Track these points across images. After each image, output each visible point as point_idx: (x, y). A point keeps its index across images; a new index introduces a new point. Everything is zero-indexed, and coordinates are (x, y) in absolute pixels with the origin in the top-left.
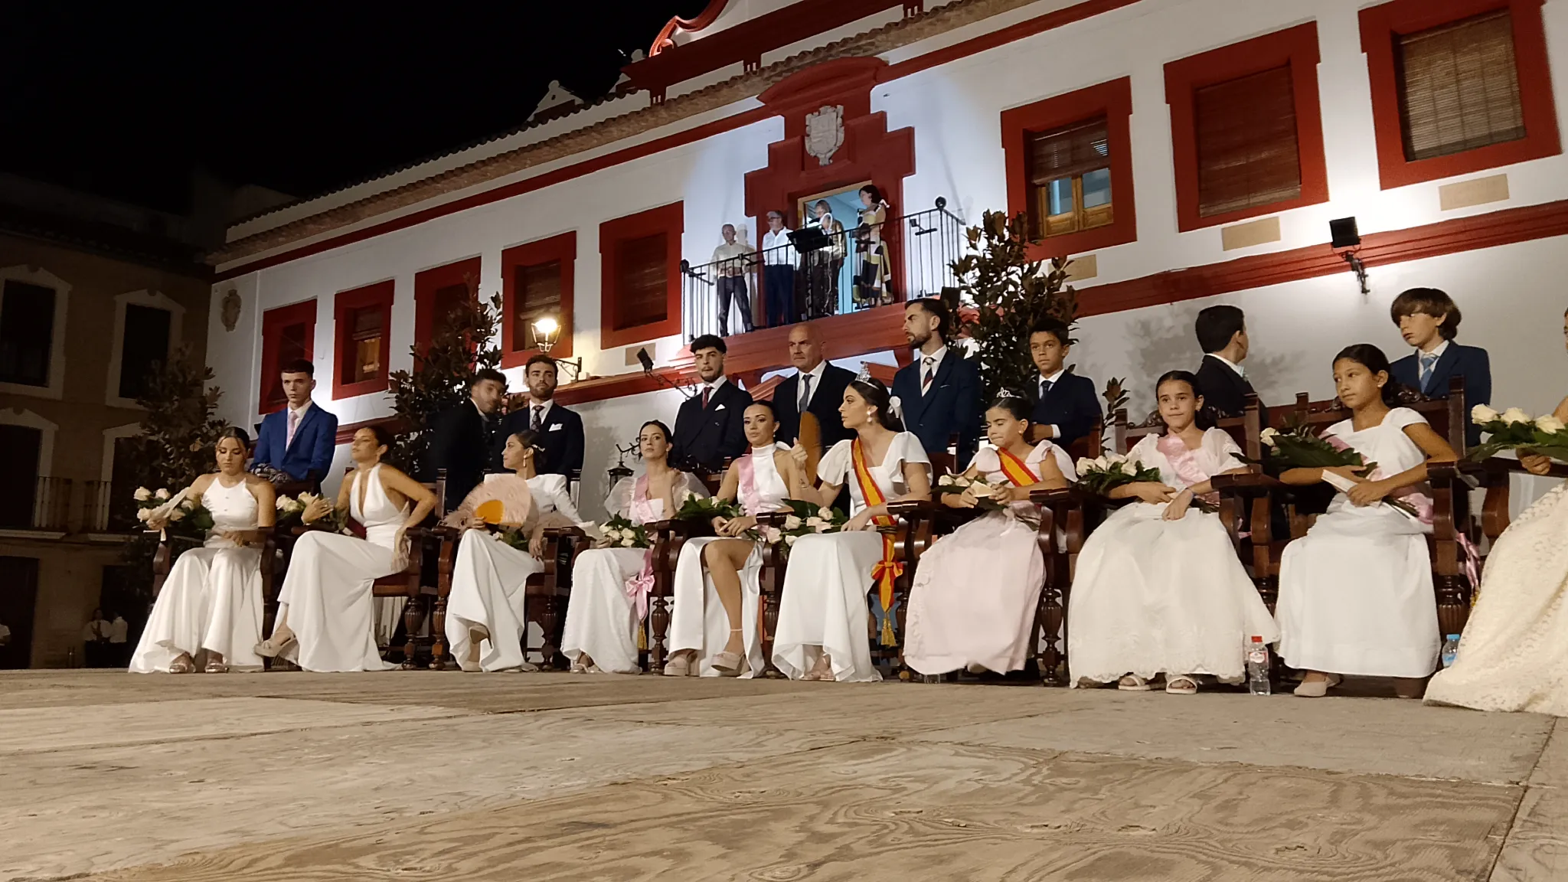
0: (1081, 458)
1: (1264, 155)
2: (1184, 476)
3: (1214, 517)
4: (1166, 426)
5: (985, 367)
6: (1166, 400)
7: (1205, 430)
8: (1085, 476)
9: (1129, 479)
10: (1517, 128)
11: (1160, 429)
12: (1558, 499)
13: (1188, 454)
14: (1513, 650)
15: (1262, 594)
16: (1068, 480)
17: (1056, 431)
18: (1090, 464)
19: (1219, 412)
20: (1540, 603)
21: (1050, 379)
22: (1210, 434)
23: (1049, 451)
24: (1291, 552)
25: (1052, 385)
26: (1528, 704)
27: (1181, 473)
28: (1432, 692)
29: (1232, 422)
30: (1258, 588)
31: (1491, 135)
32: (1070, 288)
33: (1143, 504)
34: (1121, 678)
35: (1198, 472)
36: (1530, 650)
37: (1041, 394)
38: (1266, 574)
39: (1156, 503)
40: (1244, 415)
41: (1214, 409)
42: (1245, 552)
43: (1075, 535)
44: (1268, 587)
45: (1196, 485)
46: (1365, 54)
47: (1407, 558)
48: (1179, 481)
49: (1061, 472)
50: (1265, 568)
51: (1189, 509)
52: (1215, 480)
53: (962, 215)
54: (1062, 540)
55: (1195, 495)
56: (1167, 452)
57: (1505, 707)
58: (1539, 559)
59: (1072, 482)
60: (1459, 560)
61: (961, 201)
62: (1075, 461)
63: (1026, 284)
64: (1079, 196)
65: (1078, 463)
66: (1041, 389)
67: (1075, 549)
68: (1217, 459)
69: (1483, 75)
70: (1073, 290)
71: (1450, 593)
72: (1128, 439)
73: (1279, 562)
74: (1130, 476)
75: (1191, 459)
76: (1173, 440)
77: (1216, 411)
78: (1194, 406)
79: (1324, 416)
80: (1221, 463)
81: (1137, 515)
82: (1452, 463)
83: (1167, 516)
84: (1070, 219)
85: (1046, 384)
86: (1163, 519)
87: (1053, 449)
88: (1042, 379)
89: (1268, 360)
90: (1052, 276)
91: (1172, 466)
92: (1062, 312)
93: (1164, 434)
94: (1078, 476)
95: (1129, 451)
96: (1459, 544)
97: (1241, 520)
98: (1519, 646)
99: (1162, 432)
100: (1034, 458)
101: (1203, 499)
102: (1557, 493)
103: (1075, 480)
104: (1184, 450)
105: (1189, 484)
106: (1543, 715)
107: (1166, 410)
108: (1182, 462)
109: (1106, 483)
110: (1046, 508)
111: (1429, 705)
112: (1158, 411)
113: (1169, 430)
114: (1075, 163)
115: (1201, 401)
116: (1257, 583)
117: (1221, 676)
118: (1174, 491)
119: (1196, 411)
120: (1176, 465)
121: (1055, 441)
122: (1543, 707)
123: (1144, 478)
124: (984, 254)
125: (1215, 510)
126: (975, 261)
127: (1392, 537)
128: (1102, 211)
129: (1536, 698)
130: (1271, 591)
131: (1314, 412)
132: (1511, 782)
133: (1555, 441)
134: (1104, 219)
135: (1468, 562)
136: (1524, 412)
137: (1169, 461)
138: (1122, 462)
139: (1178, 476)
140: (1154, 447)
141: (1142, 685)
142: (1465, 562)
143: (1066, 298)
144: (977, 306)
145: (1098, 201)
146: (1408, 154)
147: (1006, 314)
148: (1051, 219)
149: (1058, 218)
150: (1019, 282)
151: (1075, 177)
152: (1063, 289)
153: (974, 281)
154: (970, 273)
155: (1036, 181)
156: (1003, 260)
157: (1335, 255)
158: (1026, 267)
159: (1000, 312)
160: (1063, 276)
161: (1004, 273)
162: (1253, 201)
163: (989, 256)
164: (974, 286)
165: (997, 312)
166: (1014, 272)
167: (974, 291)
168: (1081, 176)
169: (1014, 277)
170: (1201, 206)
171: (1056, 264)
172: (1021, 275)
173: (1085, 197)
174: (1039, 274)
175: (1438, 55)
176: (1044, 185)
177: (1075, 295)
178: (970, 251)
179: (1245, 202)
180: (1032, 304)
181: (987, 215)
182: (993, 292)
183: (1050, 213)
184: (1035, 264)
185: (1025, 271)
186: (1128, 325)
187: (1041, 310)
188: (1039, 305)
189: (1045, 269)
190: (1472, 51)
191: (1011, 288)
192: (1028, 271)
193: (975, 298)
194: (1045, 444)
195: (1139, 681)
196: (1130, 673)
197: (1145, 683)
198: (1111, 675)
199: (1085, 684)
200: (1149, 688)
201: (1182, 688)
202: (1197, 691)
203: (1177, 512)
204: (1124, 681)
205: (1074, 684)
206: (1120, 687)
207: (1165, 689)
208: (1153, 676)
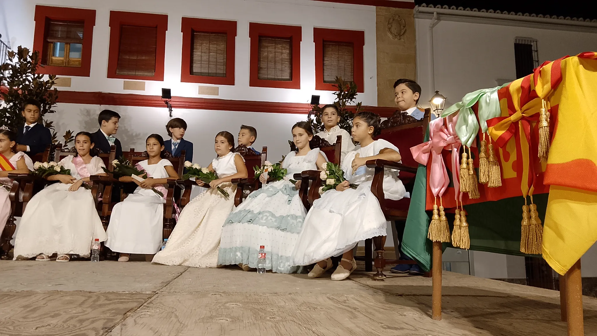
0: (36, 162)
1: (144, 58)
2: (81, 174)
3: (89, 191)
4: (77, 153)
5: (8, 115)
6: (79, 143)
7: (93, 157)
8: (37, 169)
9: (57, 173)
10: (224, 73)
11: (75, 154)
12: (204, 195)
13: (84, 166)
14: (183, 244)
15: (103, 223)
16: (30, 170)
17: (28, 149)
18: (41, 165)
19: (100, 151)
20: (193, 229)
21: (30, 126)
22: (95, 158)
23: (22, 157)
24: (117, 207)
25: (30, 128)
26: (182, 263)
27: (80, 172)
28: (155, 260)
29: (105, 155)
30: (101, 220)
31: (216, 73)
32: (55, 89)
33: (61, 184)
34: (37, 256)
35: (87, 173)
36: (188, 244)
37: (24, 131)
38: (106, 215)
39: (67, 184)
40: (110, 153)
41: (98, 149)
42: (99, 207)
43: (27, 194)
44: (106, 220)
45: (85, 178)
46: (182, 33)
47: (156, 212)
48: (79, 176)
49: (27, 166)
50: (106, 213)
51: (80, 188)
52: (92, 177)
53: (10, 45)
54: (22, 195)
55: (84, 182)
56: (76, 163)
57: (176, 264)
58: (195, 214)
59: (31, 171)
60: (173, 213)
61: (10, 38)
62: (34, 163)
63: (35, 82)
64: (68, 51)
65: (35, 164)
66: (25, 129)
67: (26, 200)
68: (96, 169)
69: (217, 53)
70: (57, 90)
71: (168, 225)
72: (61, 156)
73: (112, 211)
74: (57, 172)
75: (85, 168)
76: (79, 159)
77: (99, 150)
78: (90, 147)
79: (138, 158)
80: (97, 171)
81: (58, 188)
82: (175, 180)
83: (71, 189)
84: (62, 60)
85: (28, 127)
86: (69, 190)
87: (24, 156)
88: (26, 125)
89: (134, 134)
90: (47, 82)
91: (77, 169)
92: (51, 98)
93: (76, 156)
94: (35, 169)
96: (174, 207)
97: (100, 193)
98: (185, 243)
99: (75, 155)
100: (15, 159)
101: (87, 184)
102: (204, 193)
103: (33, 170)
104: (83, 163)
105: (82, 178)
106: (186, 266)
107: (78, 146)
108: (81, 168)
109: (46, 174)
110: (16, 182)
111: (153, 264)
112: (75, 147)
113: (78, 155)
114: (67, 37)
115: (93, 145)
116: (102, 218)
117: (80, 255)
118: (75, 179)
119: (90, 149)
120: (79, 169)
121: (25, 152)
122: (186, 264)
123: (64, 173)
124: (16, 65)
125: (90, 189)
126: (10, 67)
127: (153, 203)
128: (77, 61)
129: (185, 261)
130: (106, 222)
131: (135, 156)
132: (153, 292)
133: (205, 176)
134: (77, 65)
135: (176, 214)
136: (199, 166)
137: (76, 167)
138: (55, 165)
139: (78, 173)
140: (71, 161)
141: (46, 259)
142: (175, 214)
143: (53, 93)
144: (8, 87)
145: (76, 56)
146: (191, 72)
147: (23, 93)
148: (54, 58)
149: (56, 58)
150: (32, 81)
151: (67, 43)
152: (52, 88)
153: (9, 75)
154: (7, 72)
155: (48, 40)
156: (24, 70)
157: (162, 101)
158: (36, 75)
159: (20, 92)
160: (53, 83)
161: (24, 75)
162: (137, 73)
163: (18, 66)
164: (8, 78)
165: (18, 92)
166: (29, 76)
167: (8, 80)
168: (70, 44)
169: (29, 78)
170: (117, 70)
171: (50, 77)
172: (33, 78)
173: (70, 53)
174: (41, 80)
175: (205, 42)
176: (52, 43)
177: (57, 92)
178: (9, 62)
179: (134, 73)
180: (36, 92)
181: (20, 48)
182: (17, 82)
183: (54, 55)
184: (41, 75)
185: (35, 77)
186: (81, 110)
187: (40, 96)
188: (40, 93)
189: (46, 78)
190: (215, 44)
191: (27, 83)
192: (37, 77)
193: (8, 83)
194: (21, 153)
195: (45, 257)
196: (41, 254)
197: (48, 257)
198: (33, 254)
199: (19, 258)
200: (49, 259)
201: (63, 259)
202: (69, 261)
203: (75, 188)
204: (38, 257)
205: (14, 259)
206: (36, 260)
207: (56, 260)
208: (51, 255)
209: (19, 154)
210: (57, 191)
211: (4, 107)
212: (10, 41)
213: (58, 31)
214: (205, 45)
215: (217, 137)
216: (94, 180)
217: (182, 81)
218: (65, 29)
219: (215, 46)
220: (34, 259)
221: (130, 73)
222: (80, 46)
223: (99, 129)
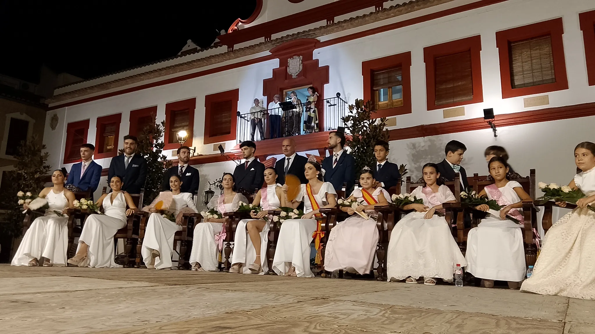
0: (393, 194)
2: (432, 203)
3: (443, 218)
4: (425, 184)
6: (426, 174)
7: (440, 186)
8: (395, 201)
10: (552, 79)
11: (423, 184)
12: (570, 217)
13: (433, 195)
14: (553, 272)
16: (388, 202)
17: (383, 184)
18: (397, 196)
19: (445, 179)
20: (563, 255)
21: (381, 164)
22: (442, 187)
23: (381, 191)
24: (472, 233)
25: (382, 166)
26: (558, 293)
27: (430, 201)
28: (523, 287)
29: (450, 183)
30: (459, 246)
31: (543, 81)
33: (416, 212)
35: (437, 201)
36: (559, 272)
37: (378, 169)
38: (462, 241)
39: (421, 212)
40: (454, 181)
41: (443, 178)
43: (391, 223)
44: (463, 246)
45: (437, 206)
46: (498, 48)
47: (514, 237)
48: (430, 204)
49: (385, 199)
50: (462, 239)
51: (434, 215)
53: (346, 100)
54: (386, 225)
55: (436, 210)
56: (426, 193)
57: (550, 294)
58: (563, 238)
59: (389, 203)
60: (533, 238)
63: (371, 127)
64: (391, 95)
66: (378, 167)
67: (390, 229)
68: (444, 197)
69: (540, 58)
70: (388, 130)
71: (530, 250)
72: (411, 188)
73: (467, 236)
75: (434, 196)
76: (428, 189)
77: (444, 179)
78: (436, 177)
79: (484, 182)
80: (446, 199)
81: (414, 217)
82: (532, 202)
83: (425, 218)
84: (387, 103)
85: (380, 165)
88: (378, 163)
90: (380, 124)
91: (428, 199)
93: (425, 186)
95: (411, 192)
96: (534, 232)
97: (453, 220)
99: (424, 186)
100: (376, 193)
101: (439, 211)
102: (569, 214)
103: (391, 202)
104: (432, 193)
105: (434, 206)
106: (564, 297)
107: (426, 178)
108: (431, 198)
109: (403, 203)
110: (380, 213)
111: (522, 292)
112: (423, 178)
113: (427, 185)
114: (389, 82)
115: (439, 175)
116: (459, 244)
117: (445, 279)
118: (428, 208)
120: (429, 198)
121: (383, 188)
122: (564, 294)
125: (443, 216)
126: (351, 118)
127: (509, 228)
128: (399, 101)
129: (561, 290)
130: (463, 247)
131: (480, 181)
133: (568, 196)
134: (400, 104)
136: (557, 185)
137: (426, 197)
138: (409, 196)
139: (429, 202)
140: (421, 191)
142: (535, 239)
143: (385, 133)
144: (351, 134)
145: (397, 97)
146: (513, 86)
147: (363, 138)
148: (380, 103)
149: (382, 103)
150: (368, 126)
151: (389, 88)
152: (384, 130)
153: (351, 125)
154: (349, 122)
155: (374, 89)
156: (362, 118)
157: (485, 122)
158: (371, 121)
159: (360, 137)
160: (384, 125)
161: (362, 123)
162: (455, 100)
163: (357, 116)
164: (351, 127)
165: (359, 137)
166: (366, 122)
167: (351, 129)
168: (391, 88)
169: (366, 124)
170: (436, 101)
171: (382, 120)
172: (369, 124)
173: (393, 95)
174: (376, 124)
175: (524, 50)
176: (377, 90)
177: (389, 132)
178: (350, 114)
179: (452, 101)
180: (373, 135)
181: (357, 100)
182: (358, 129)
183: (379, 101)
184: (374, 120)
185: (370, 122)
186: (407, 144)
187: (376, 137)
188: (376, 135)
189: (378, 122)
190: (537, 49)
191: (365, 128)
192: (372, 122)
193: (351, 132)
194: (380, 188)
195: (413, 280)
196: (410, 277)
197: (415, 280)
198: (403, 277)
199: (393, 280)
200: (416, 282)
201: (430, 283)
202: (436, 285)
203: (429, 216)
204: (408, 279)
205: (388, 280)
206: (406, 282)
207: (424, 283)
208: (418, 278)
209: (378, 189)
210: (414, 219)
211: (350, 152)
212: (346, 97)
213: (380, 79)
214: (526, 54)
215: (576, 150)
216: (445, 207)
217: (503, 97)
218: (386, 75)
219: (538, 51)
220: (404, 281)
221: (447, 102)
222: (400, 87)
223: (445, 159)
